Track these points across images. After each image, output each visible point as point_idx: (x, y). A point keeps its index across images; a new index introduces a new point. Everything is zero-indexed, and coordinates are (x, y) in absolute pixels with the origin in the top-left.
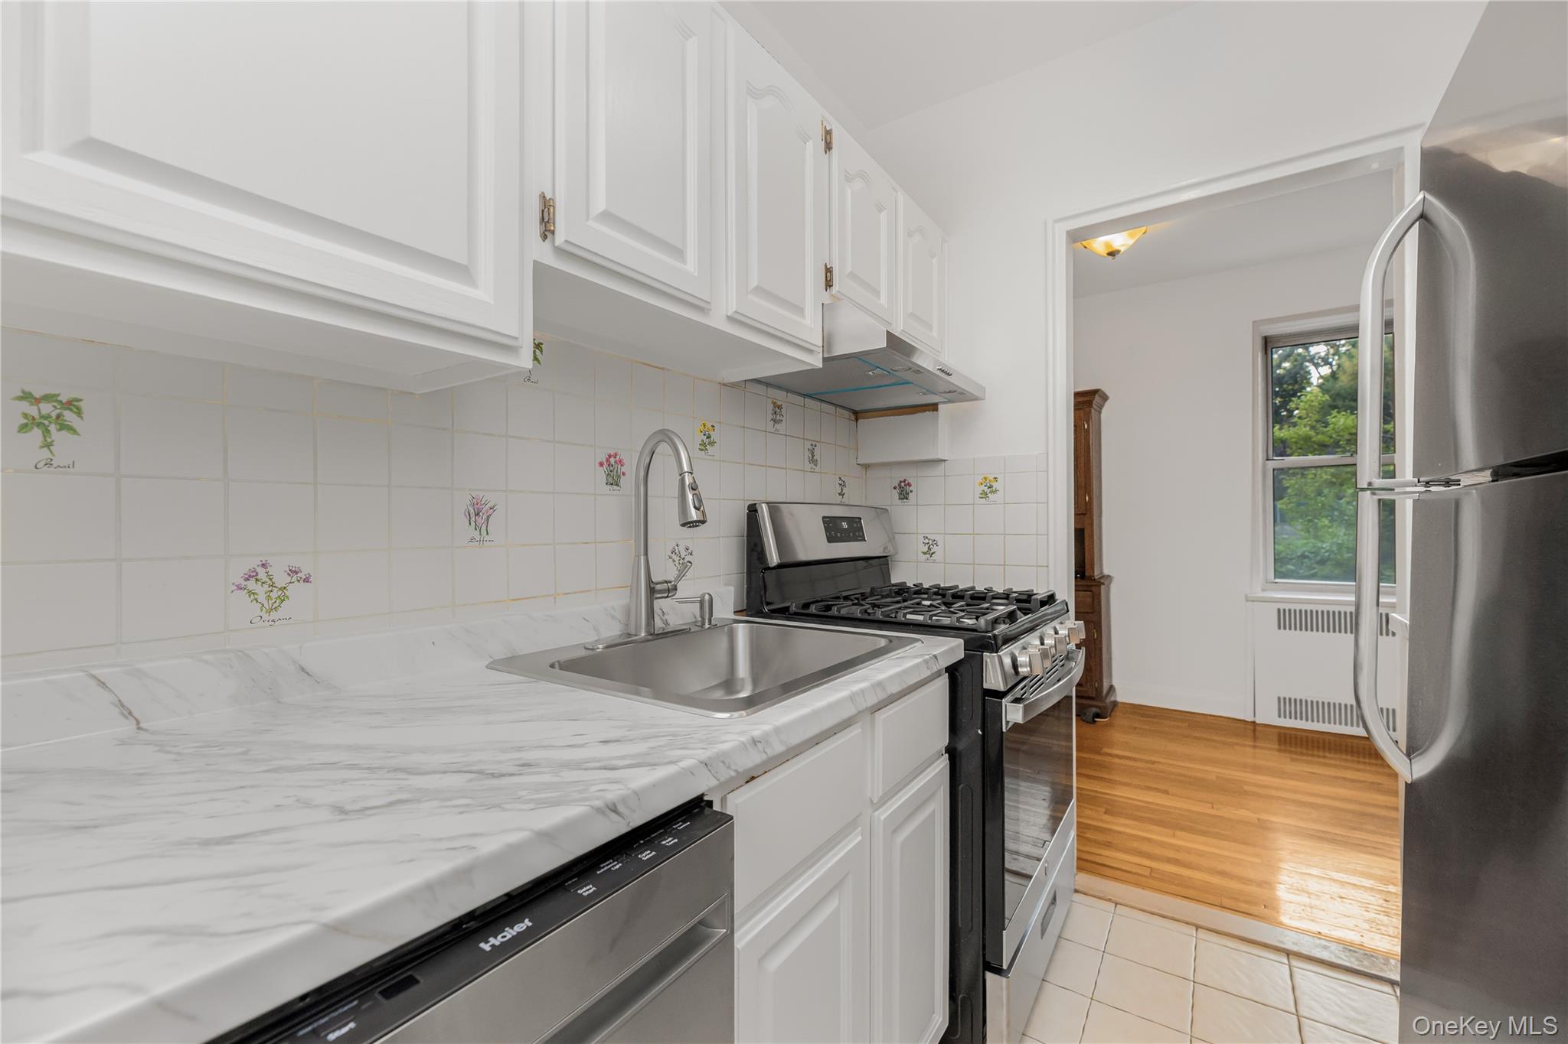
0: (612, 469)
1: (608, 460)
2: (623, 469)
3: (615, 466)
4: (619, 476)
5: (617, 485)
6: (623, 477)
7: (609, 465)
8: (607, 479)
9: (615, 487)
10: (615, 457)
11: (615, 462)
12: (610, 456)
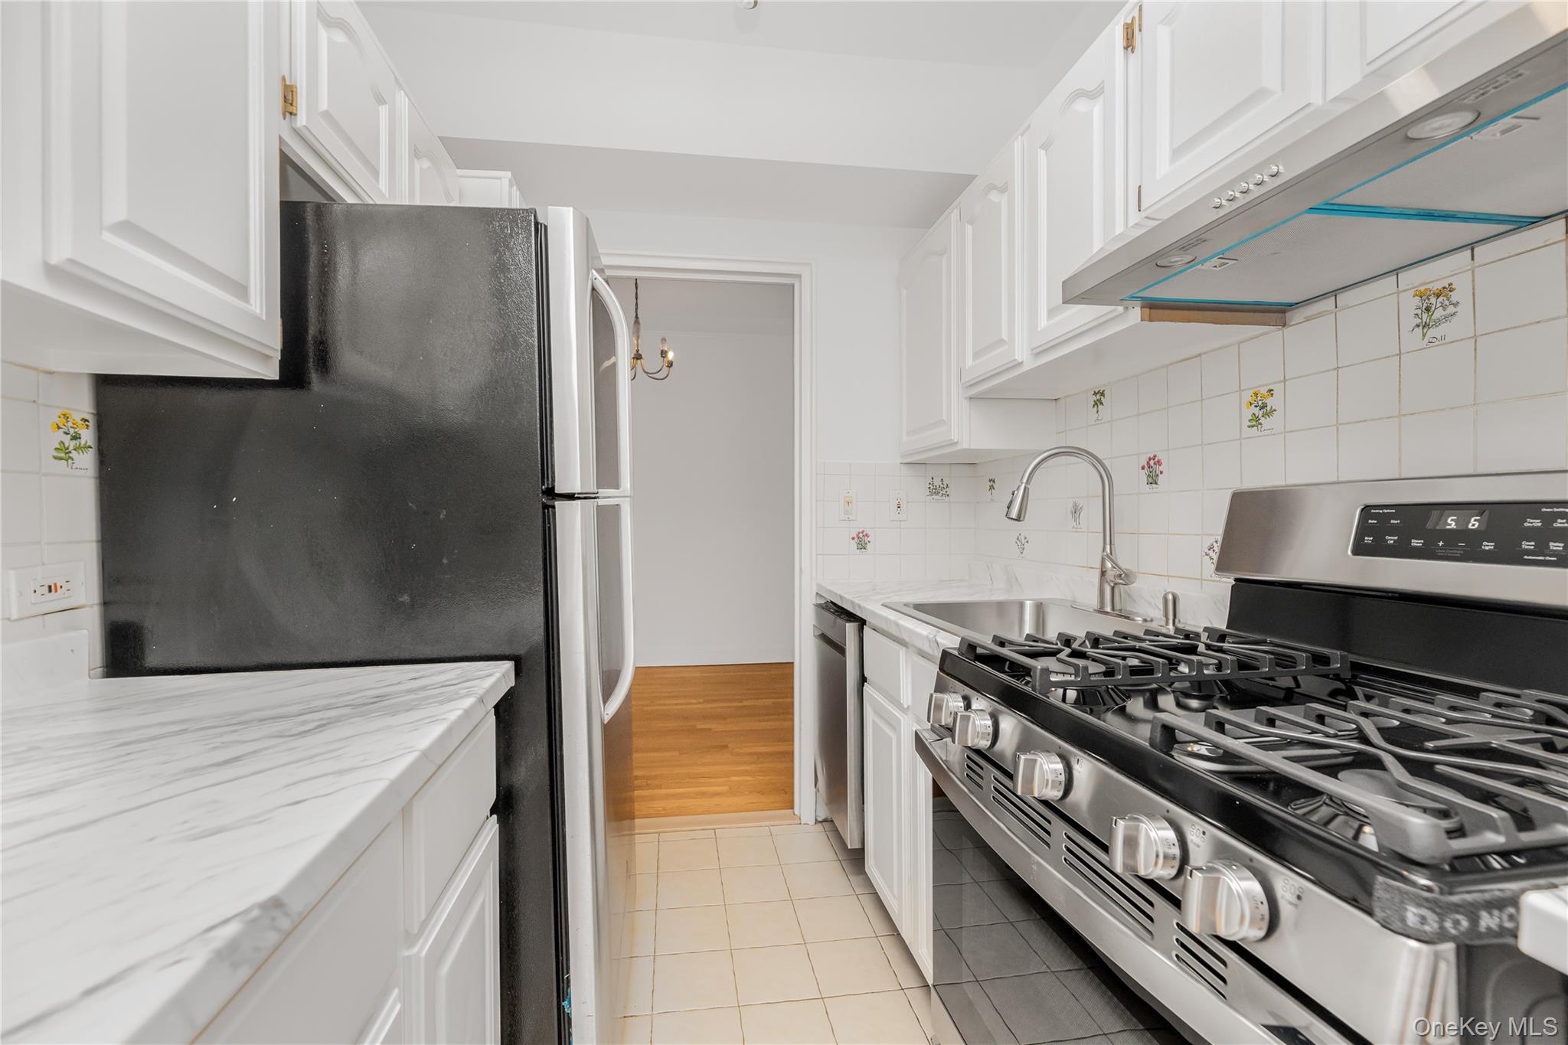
0: (1151, 470)
1: (1148, 463)
2: (1161, 468)
3: (1154, 467)
4: (1157, 475)
5: (1156, 483)
6: (1160, 476)
7: (1149, 468)
8: (1148, 480)
9: (1154, 485)
10: (1154, 459)
11: (1155, 463)
12: (1150, 459)
